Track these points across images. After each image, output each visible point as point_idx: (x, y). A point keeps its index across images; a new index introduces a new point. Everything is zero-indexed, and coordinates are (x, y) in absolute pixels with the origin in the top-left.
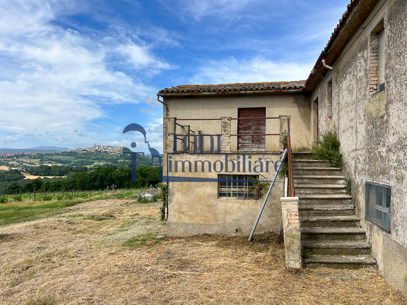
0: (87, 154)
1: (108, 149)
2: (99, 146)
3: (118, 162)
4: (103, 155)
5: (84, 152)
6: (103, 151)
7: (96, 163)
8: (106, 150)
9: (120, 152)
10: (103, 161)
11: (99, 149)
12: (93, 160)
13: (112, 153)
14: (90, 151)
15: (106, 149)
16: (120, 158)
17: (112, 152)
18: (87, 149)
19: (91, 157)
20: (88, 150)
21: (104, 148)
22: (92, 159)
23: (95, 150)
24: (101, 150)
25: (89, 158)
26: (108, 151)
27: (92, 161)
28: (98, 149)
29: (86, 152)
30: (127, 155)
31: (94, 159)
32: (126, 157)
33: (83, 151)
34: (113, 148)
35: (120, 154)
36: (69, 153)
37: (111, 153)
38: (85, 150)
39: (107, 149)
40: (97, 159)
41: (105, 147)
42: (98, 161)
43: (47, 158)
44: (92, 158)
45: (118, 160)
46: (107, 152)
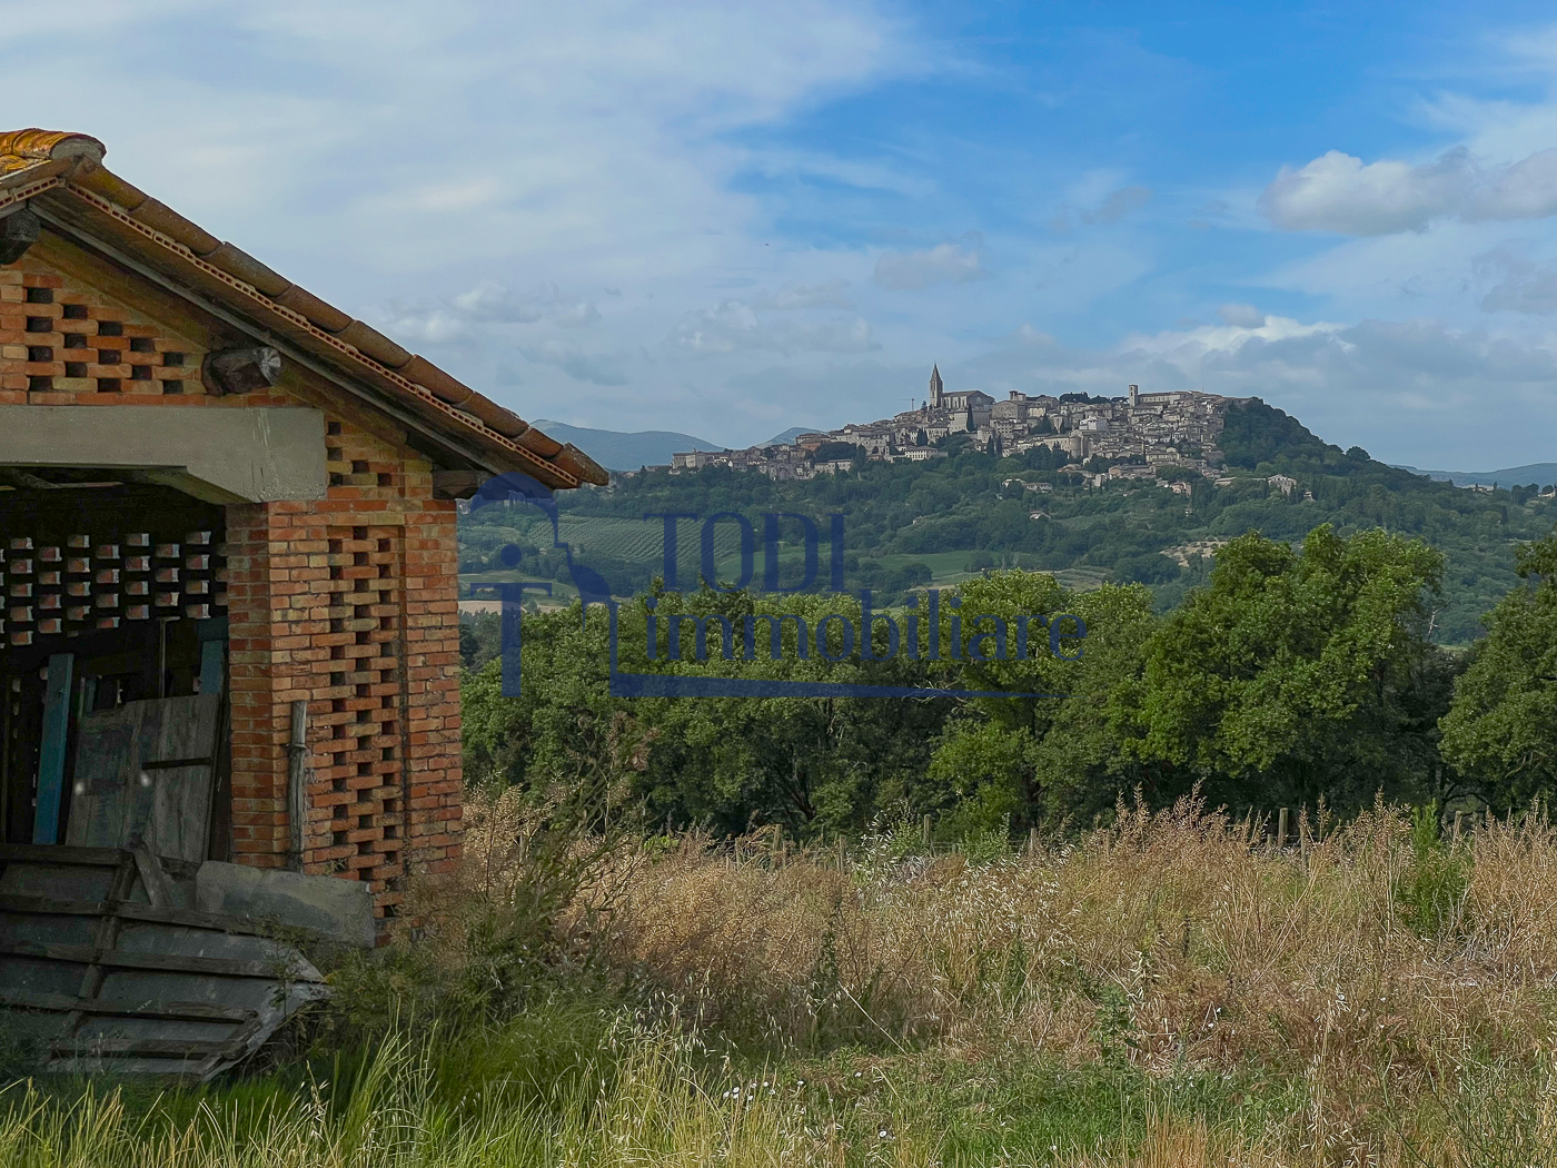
0: (861, 494)
1: (1065, 430)
2: (977, 402)
3: (1173, 572)
4: (1016, 492)
5: (830, 467)
6: (1023, 446)
7: (951, 580)
8: (1050, 443)
9: (1197, 454)
10: (1017, 556)
11: (981, 436)
12: (921, 550)
13: (1114, 472)
14: (890, 458)
15: (1045, 427)
16: (1195, 521)
17: (1115, 461)
18: (855, 439)
19: (898, 522)
20: (869, 444)
21: (1024, 418)
22: (908, 546)
23: (941, 443)
24: (996, 443)
25: (881, 529)
26: (1066, 444)
27: (914, 559)
28: (972, 426)
29: (845, 465)
30: (1267, 490)
31: (930, 543)
32: (1253, 505)
33: (825, 461)
34: (1123, 419)
35: (1192, 477)
36: (686, 480)
37: (1099, 465)
38: (844, 451)
39: (1057, 425)
40: (963, 538)
41: (1038, 412)
42: (966, 556)
43: (488, 546)
44: (904, 531)
45: (1170, 541)
46: (1060, 457)
